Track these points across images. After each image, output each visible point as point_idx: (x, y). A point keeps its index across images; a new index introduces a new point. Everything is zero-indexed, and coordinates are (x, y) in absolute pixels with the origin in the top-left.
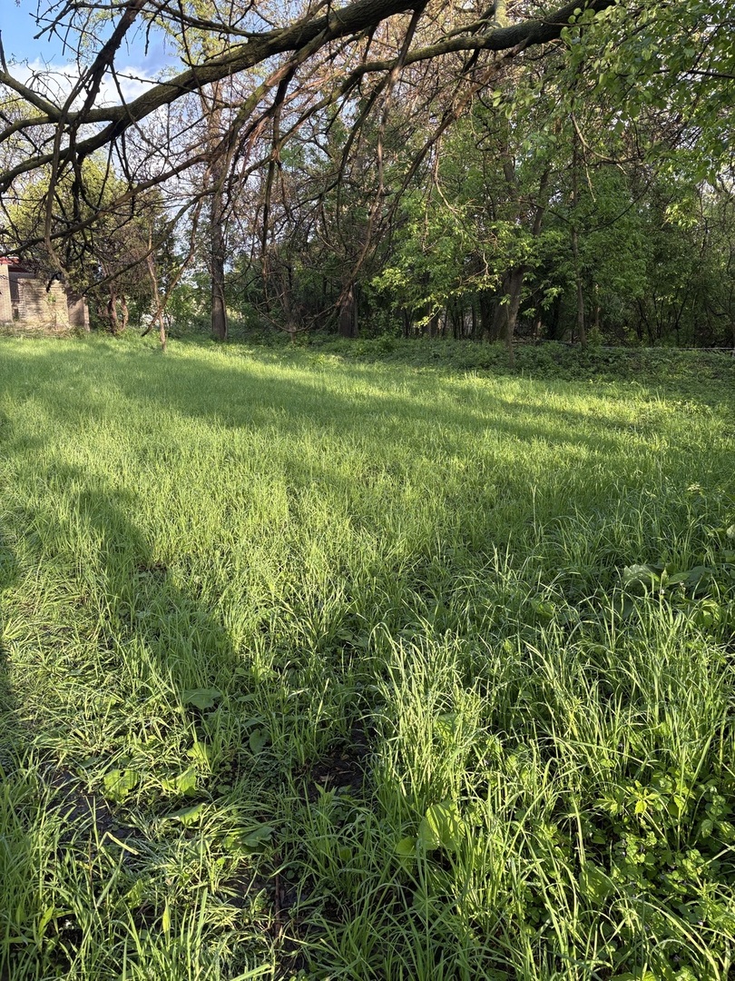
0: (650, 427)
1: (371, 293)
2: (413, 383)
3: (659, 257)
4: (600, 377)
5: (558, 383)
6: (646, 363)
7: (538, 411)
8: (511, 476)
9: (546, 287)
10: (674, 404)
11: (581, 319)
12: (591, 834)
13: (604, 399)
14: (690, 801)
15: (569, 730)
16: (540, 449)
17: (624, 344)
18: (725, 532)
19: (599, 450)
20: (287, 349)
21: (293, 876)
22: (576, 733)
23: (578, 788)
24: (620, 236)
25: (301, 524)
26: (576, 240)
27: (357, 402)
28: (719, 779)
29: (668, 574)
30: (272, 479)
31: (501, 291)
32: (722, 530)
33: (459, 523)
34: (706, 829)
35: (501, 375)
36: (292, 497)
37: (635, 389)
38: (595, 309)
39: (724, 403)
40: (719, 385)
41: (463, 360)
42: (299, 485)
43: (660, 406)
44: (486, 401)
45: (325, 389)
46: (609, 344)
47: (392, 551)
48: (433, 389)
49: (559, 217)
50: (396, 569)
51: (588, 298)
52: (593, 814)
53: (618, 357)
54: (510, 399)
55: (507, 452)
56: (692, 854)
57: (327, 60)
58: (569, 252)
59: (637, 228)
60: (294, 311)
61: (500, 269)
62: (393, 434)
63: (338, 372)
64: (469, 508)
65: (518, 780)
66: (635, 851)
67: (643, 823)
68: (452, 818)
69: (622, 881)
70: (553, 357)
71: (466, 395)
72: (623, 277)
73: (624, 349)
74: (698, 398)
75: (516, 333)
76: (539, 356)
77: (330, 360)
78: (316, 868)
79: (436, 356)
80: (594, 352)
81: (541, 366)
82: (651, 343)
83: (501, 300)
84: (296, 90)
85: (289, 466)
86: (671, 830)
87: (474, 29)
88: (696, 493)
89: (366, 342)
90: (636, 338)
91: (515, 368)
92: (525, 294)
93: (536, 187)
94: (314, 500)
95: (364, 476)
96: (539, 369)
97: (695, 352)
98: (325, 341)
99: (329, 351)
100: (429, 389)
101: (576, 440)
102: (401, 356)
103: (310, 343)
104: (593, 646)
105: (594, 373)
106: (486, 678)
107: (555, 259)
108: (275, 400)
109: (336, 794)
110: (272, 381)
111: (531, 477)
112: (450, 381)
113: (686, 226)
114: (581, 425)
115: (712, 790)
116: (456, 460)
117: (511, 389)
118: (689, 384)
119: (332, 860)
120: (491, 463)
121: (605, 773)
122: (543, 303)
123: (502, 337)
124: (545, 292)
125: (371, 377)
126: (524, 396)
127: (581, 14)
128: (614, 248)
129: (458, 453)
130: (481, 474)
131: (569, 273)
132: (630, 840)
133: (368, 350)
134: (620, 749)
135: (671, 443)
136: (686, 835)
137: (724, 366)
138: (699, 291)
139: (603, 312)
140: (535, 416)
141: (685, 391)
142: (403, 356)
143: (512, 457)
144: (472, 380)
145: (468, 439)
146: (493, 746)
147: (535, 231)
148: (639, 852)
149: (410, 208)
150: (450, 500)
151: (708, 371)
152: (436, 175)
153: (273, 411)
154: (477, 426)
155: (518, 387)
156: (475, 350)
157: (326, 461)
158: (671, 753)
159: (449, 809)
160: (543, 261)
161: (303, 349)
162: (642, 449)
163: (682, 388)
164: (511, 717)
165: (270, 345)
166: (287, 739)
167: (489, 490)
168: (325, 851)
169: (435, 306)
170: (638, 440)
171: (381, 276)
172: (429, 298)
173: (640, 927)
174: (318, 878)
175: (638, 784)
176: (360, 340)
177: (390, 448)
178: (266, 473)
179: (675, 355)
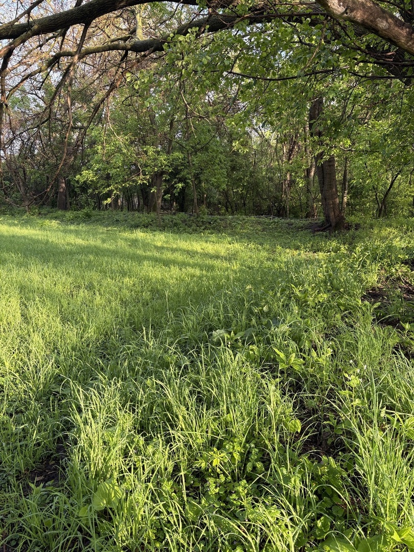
0: (231, 258)
1: (76, 185)
2: (103, 236)
3: (233, 168)
4: (207, 232)
5: (185, 235)
6: (230, 224)
7: (174, 250)
8: (159, 287)
9: (176, 183)
10: (243, 245)
11: (196, 201)
12: (192, 482)
13: (208, 243)
14: (241, 454)
15: (180, 425)
16: (175, 271)
17: (219, 214)
18: (262, 309)
19: (205, 270)
20: (25, 217)
21: (15, 543)
22: (184, 427)
23: (185, 458)
24: (213, 157)
25: (28, 323)
26: (190, 158)
27: (67, 247)
28: (256, 439)
29: (234, 333)
30: (10, 297)
31: (151, 185)
32: (261, 308)
33: (128, 314)
34: (249, 468)
35: (154, 231)
36: (23, 307)
37: (224, 238)
38: (203, 196)
39: (267, 244)
40: (265, 235)
41: (133, 223)
42: (28, 299)
43: (237, 247)
44: (146, 246)
45: (48, 241)
46: (211, 214)
47: (86, 336)
48: (115, 240)
49: (181, 145)
50: (88, 346)
51: (199, 190)
52: (193, 470)
53: (216, 221)
54: (159, 244)
55: (155, 273)
56: (242, 483)
57: (37, 47)
58: (187, 165)
59: (221, 153)
60: (28, 195)
61: (149, 172)
62: (90, 266)
63: (58, 230)
64: (135, 306)
65: (152, 459)
66: (214, 487)
67: (218, 470)
68: (113, 488)
69: (207, 505)
70: (182, 221)
71: (134, 243)
72: (215, 178)
73: (219, 217)
74: (255, 242)
75: (162, 208)
76: (174, 221)
77: (52, 224)
78: (30, 536)
79: (117, 221)
80: (203, 218)
81: (176, 226)
82: (232, 214)
83: (151, 190)
84: (18, 63)
85: (22, 288)
86: (233, 471)
87: (125, 39)
88: (250, 290)
89: (75, 212)
90: (225, 211)
91: (163, 227)
92: (164, 187)
93: (167, 129)
94: (38, 308)
95: (71, 291)
96: (175, 228)
97: (253, 218)
98: (49, 212)
99: (52, 218)
100: (113, 239)
101: (194, 266)
102: (96, 220)
103: (40, 214)
104: (194, 376)
105: (204, 230)
106: (135, 403)
107: (179, 168)
108: (14, 248)
109: (44, 487)
110: (13, 236)
111: (169, 286)
112: (127, 235)
113: (243, 152)
114: (197, 258)
115: (252, 446)
116: (128, 279)
117: (160, 238)
118: (251, 234)
119: (39, 528)
120: (147, 280)
121: (199, 446)
122: (174, 192)
123: (155, 210)
124: (175, 186)
125: (77, 233)
126: (167, 242)
127: (174, 37)
128: (210, 163)
129: (129, 275)
130: (142, 286)
131: (187, 175)
132: (211, 481)
133: (76, 217)
134: (207, 432)
135: (242, 265)
136: (241, 473)
137: (267, 225)
138: (254, 186)
139: (207, 197)
140: (173, 253)
141: (249, 238)
142: (97, 221)
143: (160, 277)
144: (138, 234)
145: (136, 268)
146: (138, 441)
147: (168, 153)
148: (216, 487)
149: (96, 136)
150: (124, 303)
151: (260, 227)
152: (108, 118)
153: (13, 255)
154: (139, 259)
155: (164, 238)
156: (139, 217)
157: (47, 284)
158: (233, 430)
159: (111, 483)
160: (173, 169)
161: (35, 217)
162: (227, 269)
163: (248, 237)
164: (150, 423)
165: (13, 215)
166: (13, 457)
167: (147, 295)
168: (35, 523)
169: (114, 192)
170: (225, 264)
171: (81, 174)
172: (110, 188)
173: (216, 529)
174: (31, 541)
175: (215, 449)
176: (70, 212)
177: (88, 274)
178: (6, 293)
179: (244, 219)
